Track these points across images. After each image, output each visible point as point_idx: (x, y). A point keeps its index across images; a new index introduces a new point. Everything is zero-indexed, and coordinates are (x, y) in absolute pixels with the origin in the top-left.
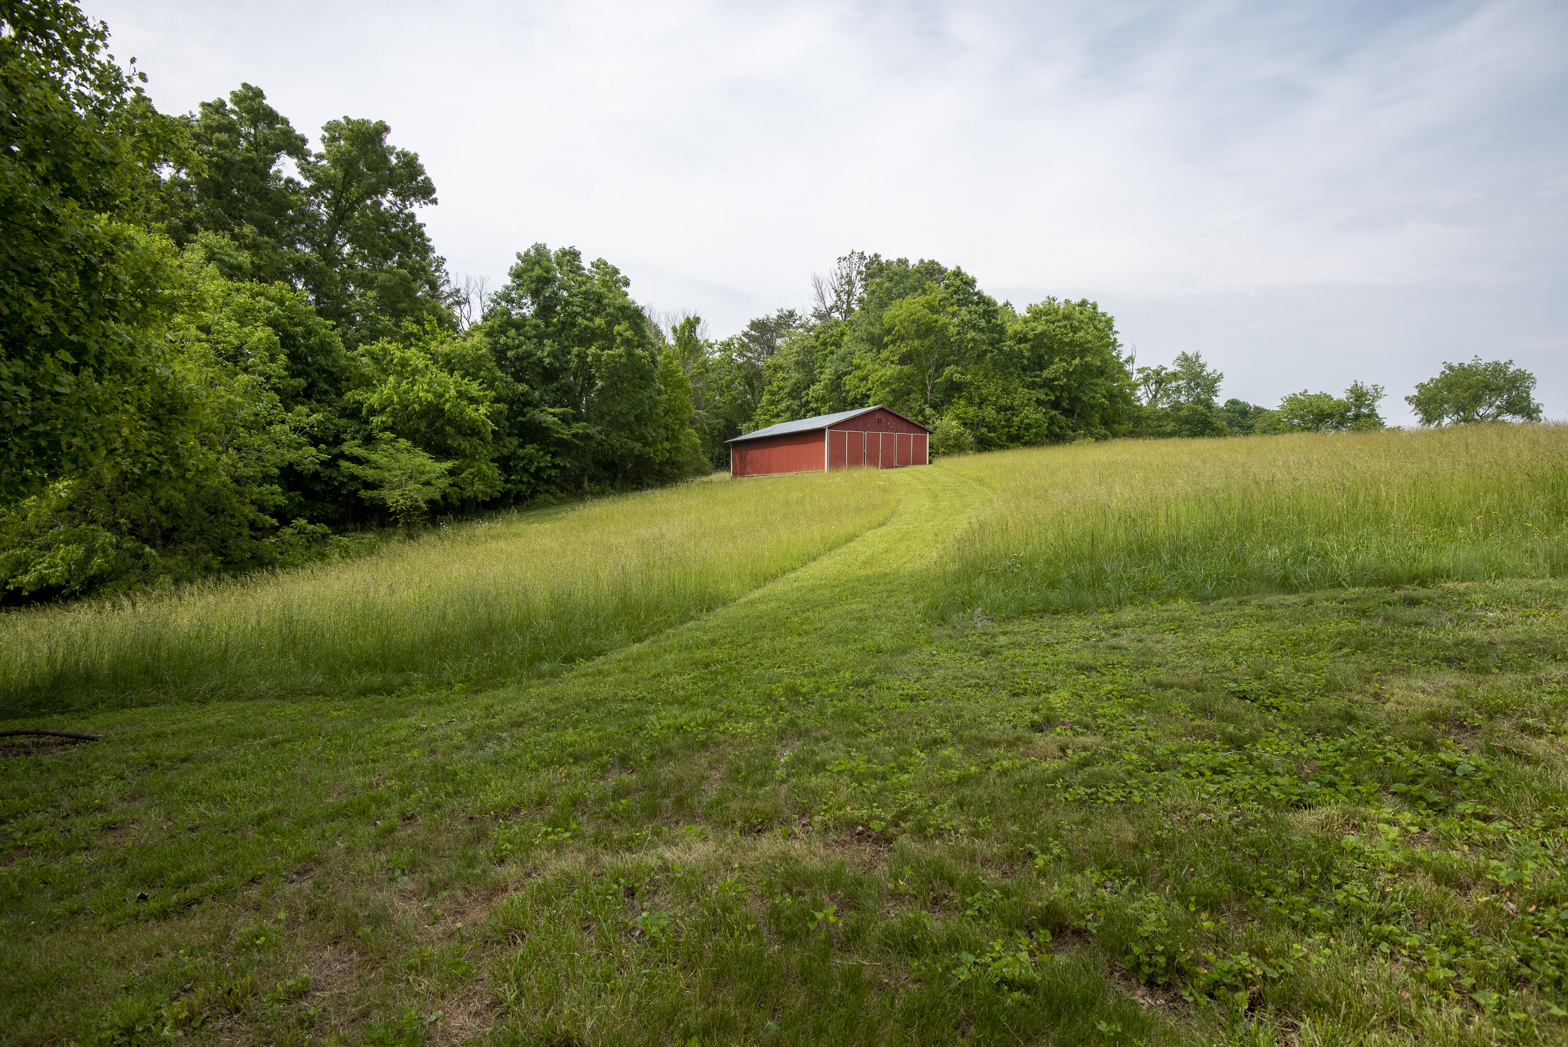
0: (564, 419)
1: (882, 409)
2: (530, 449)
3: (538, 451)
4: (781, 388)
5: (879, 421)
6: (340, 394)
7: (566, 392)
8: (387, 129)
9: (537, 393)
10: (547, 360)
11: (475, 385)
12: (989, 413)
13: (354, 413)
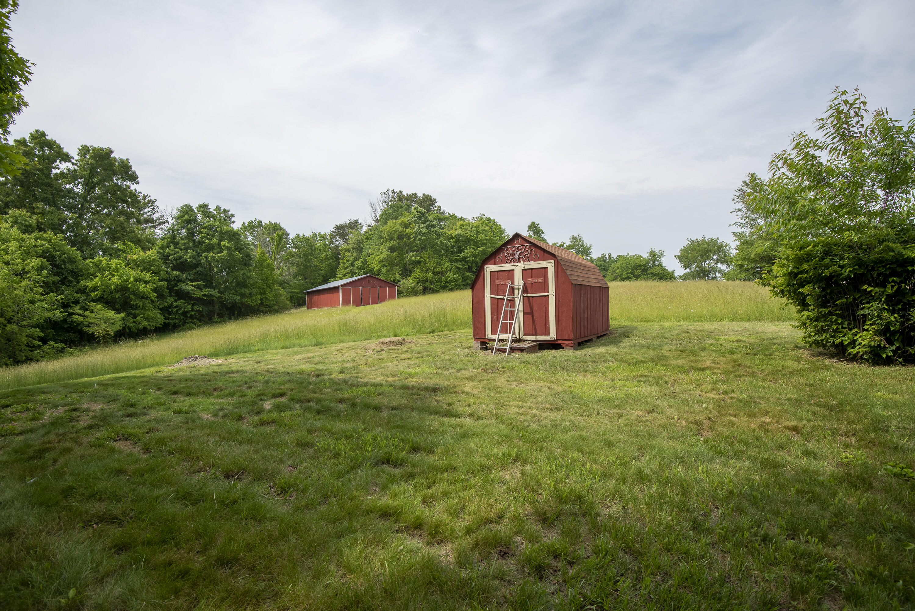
0: (199, 287)
1: (369, 276)
2: (179, 303)
3: (184, 303)
4: (348, 261)
5: (369, 282)
6: (78, 282)
7: (200, 275)
8: (112, 152)
9: (184, 275)
10: (189, 260)
11: (148, 274)
12: (430, 275)
13: (84, 291)
